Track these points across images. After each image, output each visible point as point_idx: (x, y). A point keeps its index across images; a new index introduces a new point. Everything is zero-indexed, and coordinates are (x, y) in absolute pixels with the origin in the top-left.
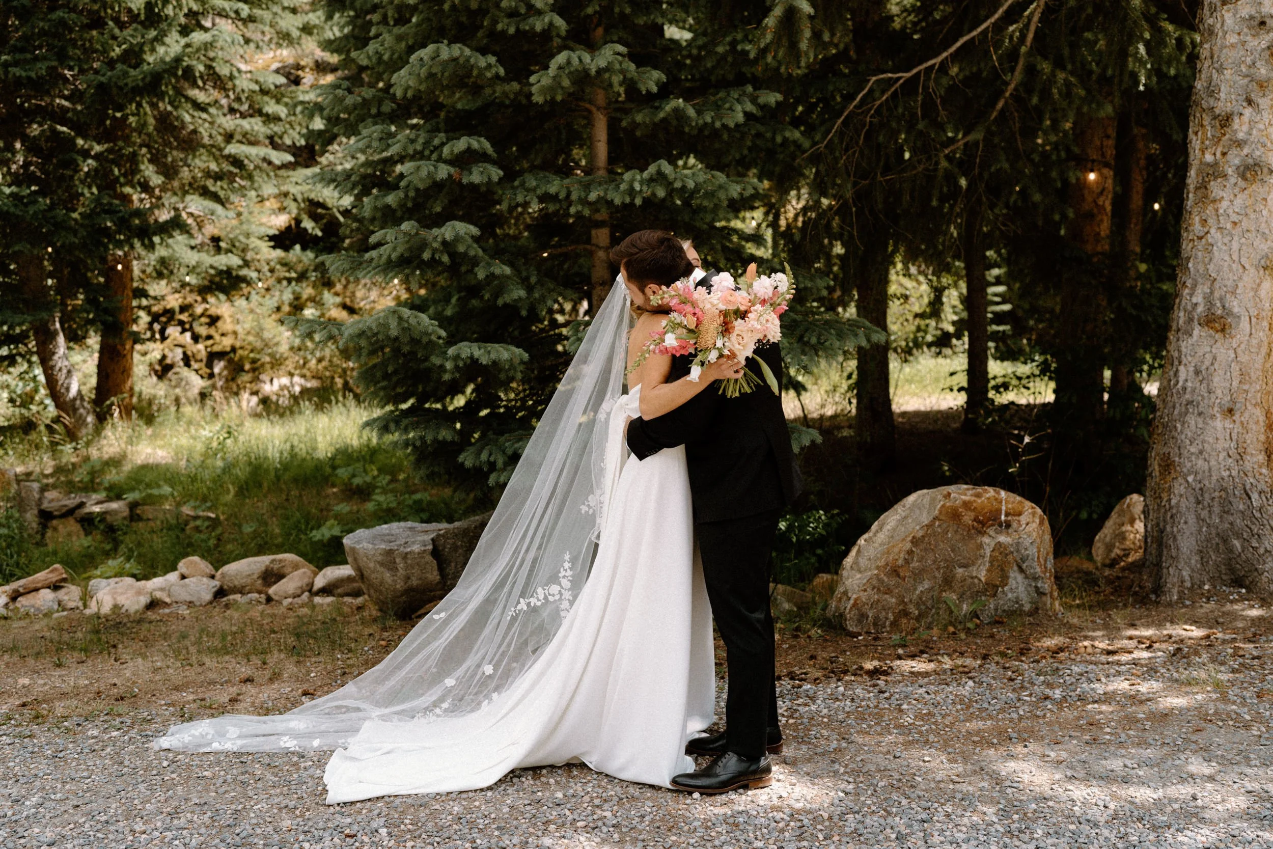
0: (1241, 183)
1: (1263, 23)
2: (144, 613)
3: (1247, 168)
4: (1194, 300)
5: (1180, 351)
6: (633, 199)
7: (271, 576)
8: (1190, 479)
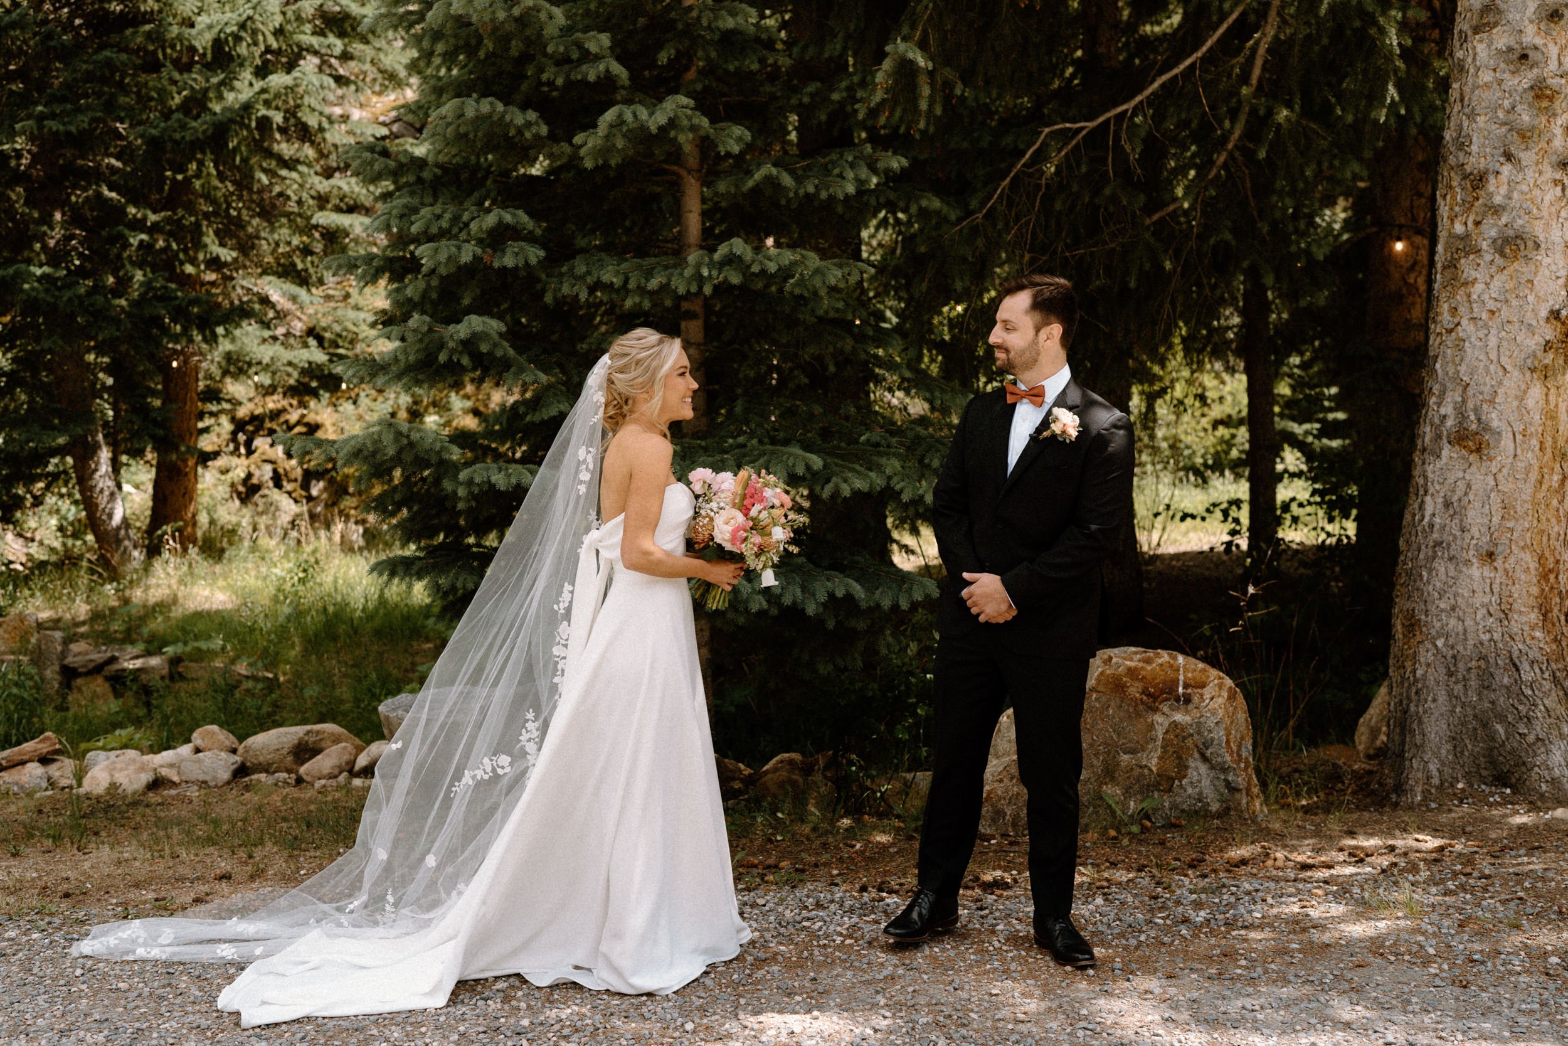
0: (1499, 261)
1: (1524, 57)
2: (144, 794)
3: (1506, 241)
4: (1443, 411)
5: (1426, 478)
6: (701, 288)
7: (304, 751)
8: (1440, 643)
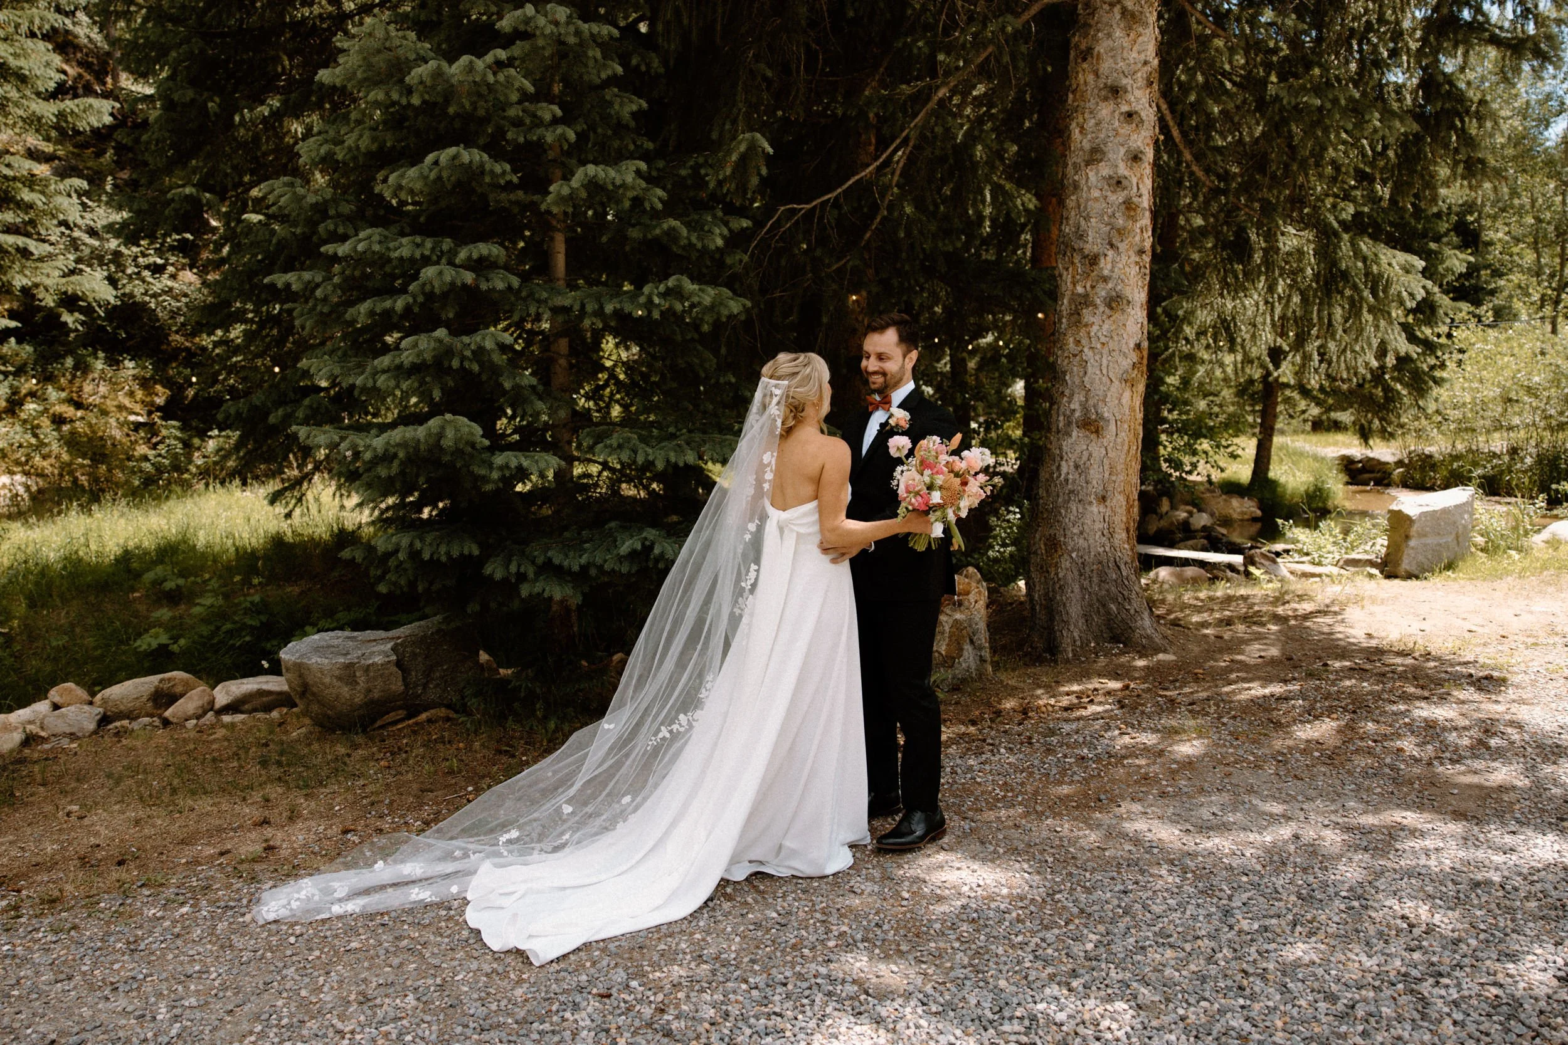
0: (1107, 311)
1: (1119, 182)
2: (20, 751)
3: (1112, 299)
4: (1072, 406)
5: (1061, 449)
6: (650, 312)
7: (164, 698)
8: (1074, 555)
